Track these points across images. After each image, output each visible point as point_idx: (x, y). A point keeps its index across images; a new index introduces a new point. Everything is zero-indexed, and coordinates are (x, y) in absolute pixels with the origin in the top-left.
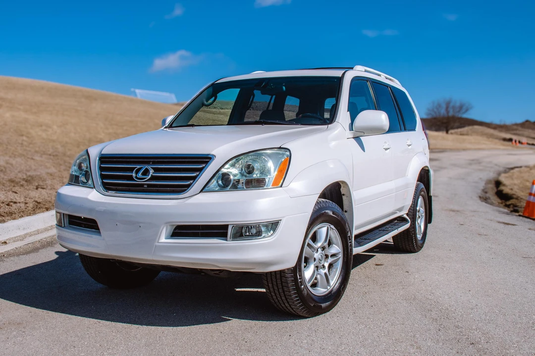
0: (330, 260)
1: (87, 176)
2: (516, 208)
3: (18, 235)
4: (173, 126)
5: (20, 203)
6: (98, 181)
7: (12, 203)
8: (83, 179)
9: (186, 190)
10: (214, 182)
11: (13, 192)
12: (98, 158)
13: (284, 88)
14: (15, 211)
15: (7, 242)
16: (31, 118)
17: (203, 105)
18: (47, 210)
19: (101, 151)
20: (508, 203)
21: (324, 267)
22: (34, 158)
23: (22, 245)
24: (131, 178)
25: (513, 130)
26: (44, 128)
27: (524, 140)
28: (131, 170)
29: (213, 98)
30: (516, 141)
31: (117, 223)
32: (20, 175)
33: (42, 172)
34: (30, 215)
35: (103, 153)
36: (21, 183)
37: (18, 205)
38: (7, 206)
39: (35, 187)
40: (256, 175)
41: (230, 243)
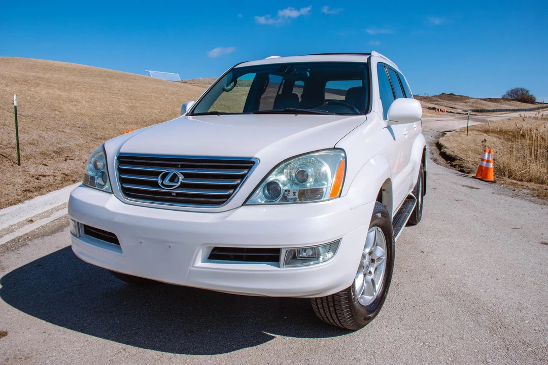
0: (376, 264)
1: (104, 177)
2: (462, 169)
3: (45, 210)
4: (195, 112)
5: (49, 175)
6: (117, 185)
7: (41, 177)
8: (99, 181)
9: (224, 202)
10: (259, 193)
11: (44, 164)
12: (116, 158)
13: (308, 73)
14: (44, 184)
15: (33, 220)
16: (64, 94)
17: (224, 90)
18: (74, 182)
19: (120, 149)
20: (454, 163)
21: (370, 273)
22: (64, 130)
23: (48, 222)
24: (155, 184)
25: (434, 101)
26: (74, 103)
27: (444, 109)
28: (157, 174)
29: (233, 83)
30: (438, 110)
31: (142, 241)
32: (51, 148)
33: (72, 143)
34: (58, 188)
35: (122, 151)
36: (52, 156)
37: (47, 178)
38: (36, 181)
39: (64, 159)
40: (310, 184)
41: (284, 270)
